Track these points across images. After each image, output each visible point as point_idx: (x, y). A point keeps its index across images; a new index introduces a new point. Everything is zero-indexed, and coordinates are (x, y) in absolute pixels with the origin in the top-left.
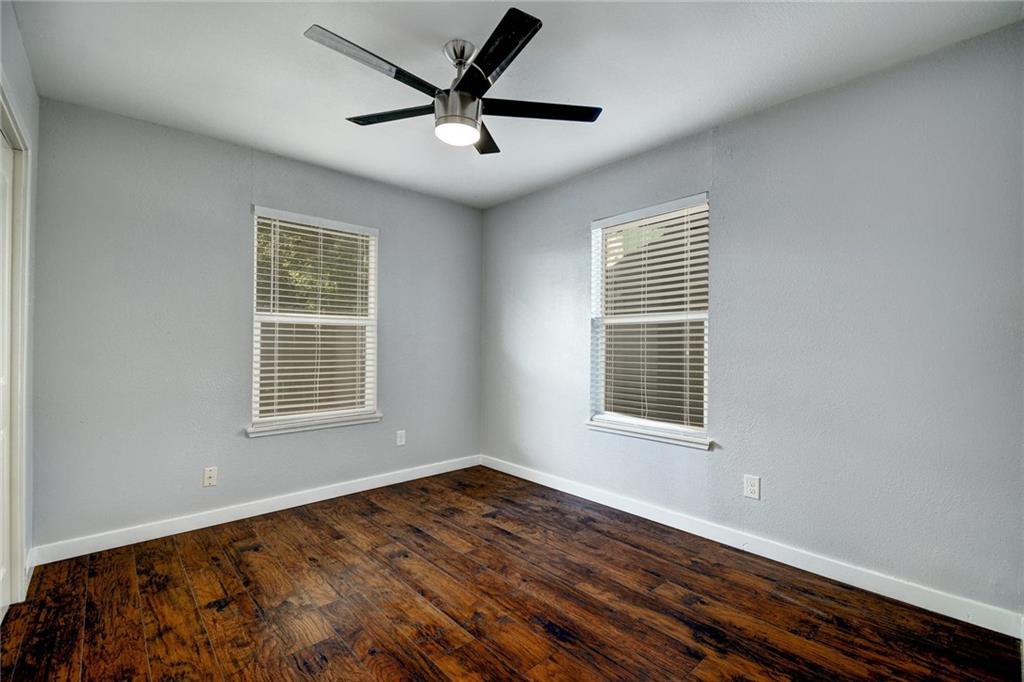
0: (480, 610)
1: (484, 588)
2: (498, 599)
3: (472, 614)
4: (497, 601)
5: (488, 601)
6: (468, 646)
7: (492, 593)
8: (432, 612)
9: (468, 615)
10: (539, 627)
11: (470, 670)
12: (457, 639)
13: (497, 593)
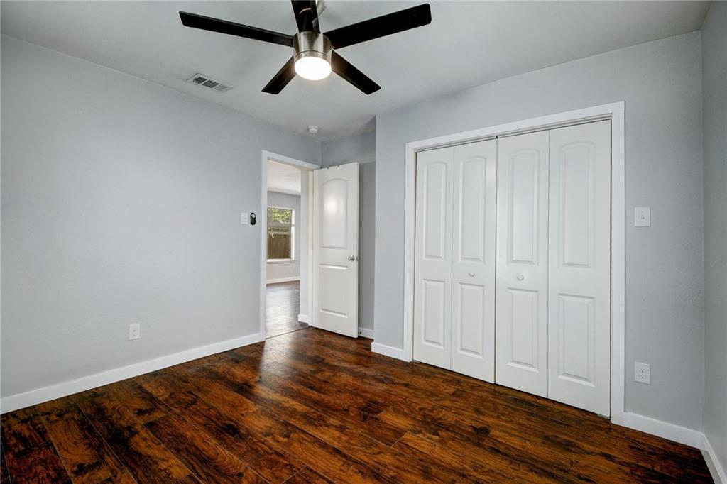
0: (286, 440)
1: (282, 460)
2: (271, 451)
3: (291, 436)
4: (271, 449)
5: (278, 448)
6: (291, 417)
7: (274, 457)
8: (322, 436)
9: (294, 435)
10: (243, 432)
11: (290, 407)
12: (299, 420)
13: (270, 457)
